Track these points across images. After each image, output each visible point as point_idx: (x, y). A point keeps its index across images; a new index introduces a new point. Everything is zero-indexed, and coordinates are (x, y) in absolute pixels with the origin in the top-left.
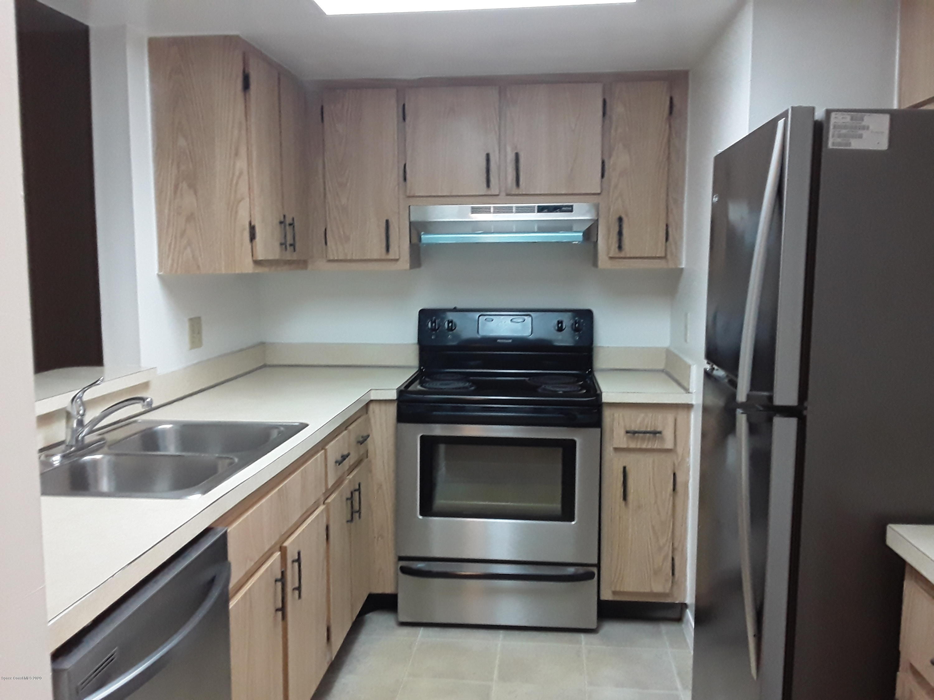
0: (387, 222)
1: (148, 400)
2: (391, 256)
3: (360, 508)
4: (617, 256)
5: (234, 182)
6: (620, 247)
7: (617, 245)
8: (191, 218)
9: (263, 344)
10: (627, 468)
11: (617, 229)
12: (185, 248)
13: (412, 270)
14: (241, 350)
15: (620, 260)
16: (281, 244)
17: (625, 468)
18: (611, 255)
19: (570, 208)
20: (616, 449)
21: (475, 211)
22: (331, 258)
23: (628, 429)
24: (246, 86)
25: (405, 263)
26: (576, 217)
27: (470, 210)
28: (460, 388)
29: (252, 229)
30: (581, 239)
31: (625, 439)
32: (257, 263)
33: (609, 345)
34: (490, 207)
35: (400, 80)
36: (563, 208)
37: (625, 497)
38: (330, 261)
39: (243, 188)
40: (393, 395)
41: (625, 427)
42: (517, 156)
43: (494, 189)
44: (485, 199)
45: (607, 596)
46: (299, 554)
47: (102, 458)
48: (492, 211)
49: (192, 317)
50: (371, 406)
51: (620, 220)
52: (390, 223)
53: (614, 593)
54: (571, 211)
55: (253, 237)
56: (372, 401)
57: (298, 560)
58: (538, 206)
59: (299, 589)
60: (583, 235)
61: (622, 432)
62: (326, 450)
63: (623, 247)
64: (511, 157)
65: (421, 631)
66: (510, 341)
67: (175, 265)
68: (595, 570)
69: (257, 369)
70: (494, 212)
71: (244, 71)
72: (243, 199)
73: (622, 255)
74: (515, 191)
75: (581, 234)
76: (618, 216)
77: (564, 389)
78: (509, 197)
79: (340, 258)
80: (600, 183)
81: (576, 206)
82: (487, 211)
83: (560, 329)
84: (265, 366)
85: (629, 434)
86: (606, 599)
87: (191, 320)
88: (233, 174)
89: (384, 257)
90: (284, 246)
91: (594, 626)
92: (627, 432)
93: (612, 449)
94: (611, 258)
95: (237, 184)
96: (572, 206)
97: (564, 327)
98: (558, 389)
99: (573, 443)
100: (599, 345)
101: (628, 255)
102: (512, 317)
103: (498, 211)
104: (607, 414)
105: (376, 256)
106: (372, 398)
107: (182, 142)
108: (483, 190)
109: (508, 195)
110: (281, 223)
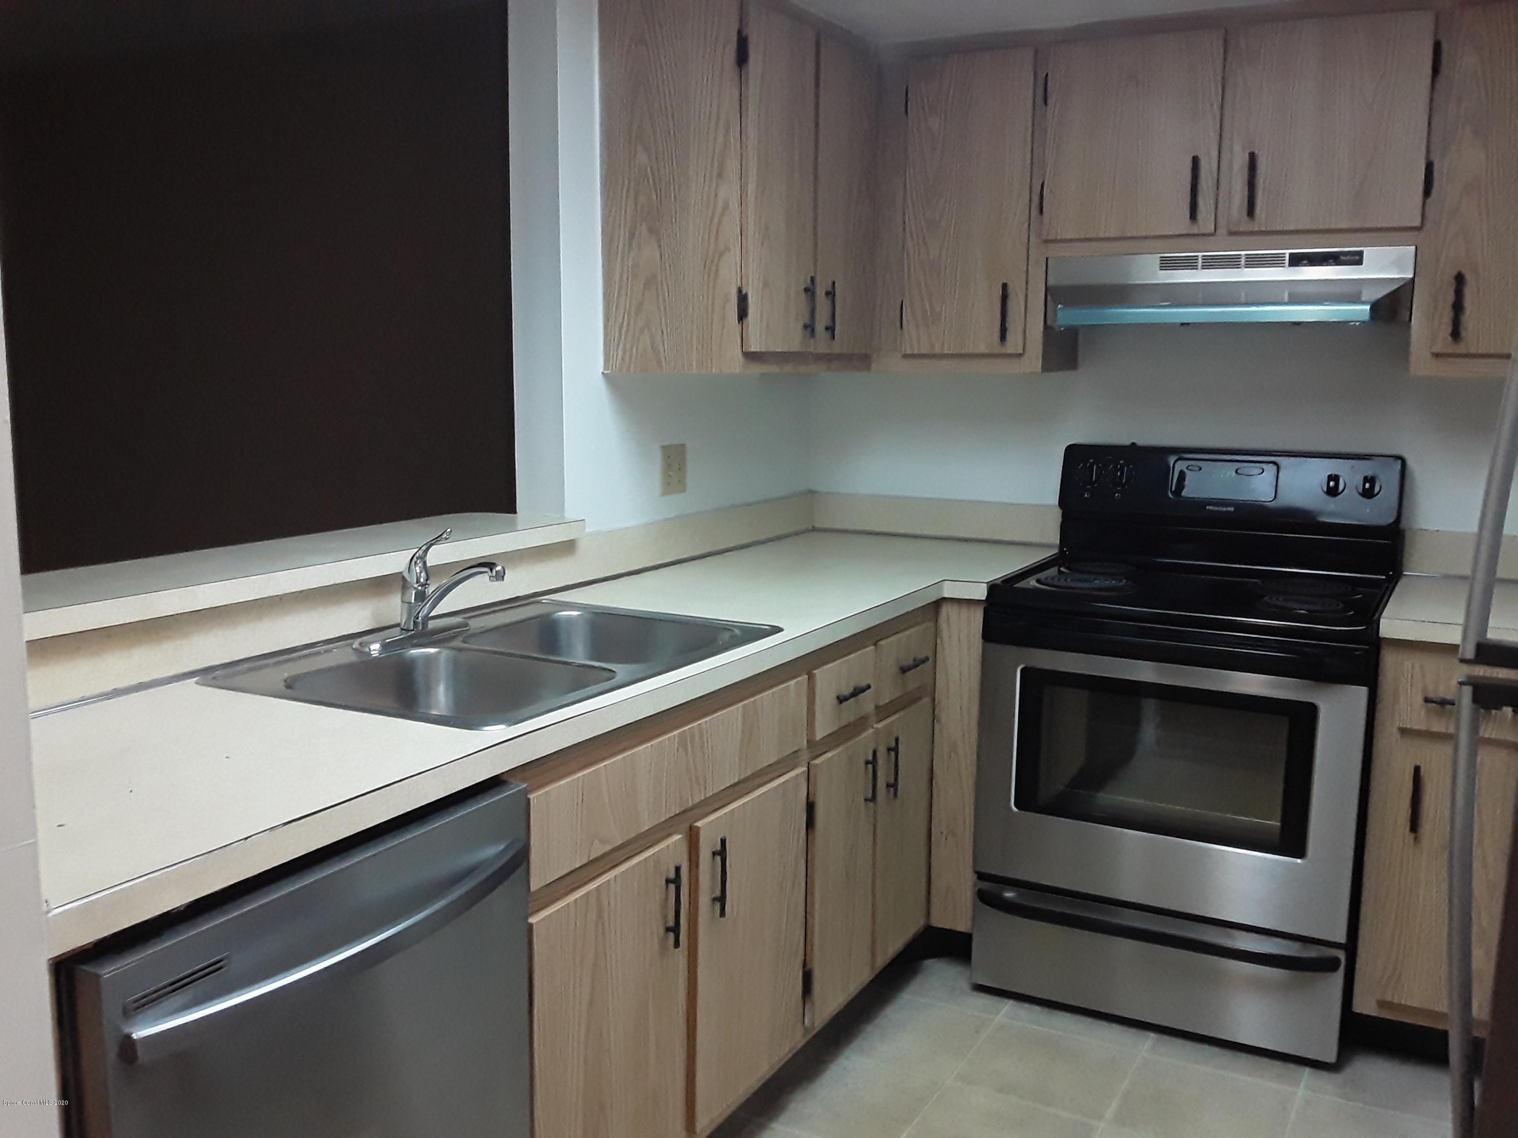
0: (1005, 286)
1: (499, 568)
2: (1010, 349)
3: (896, 779)
4: (1450, 351)
5: (716, 220)
6: (1456, 334)
7: (1449, 330)
8: (650, 282)
9: (812, 493)
10: (1422, 770)
11: (1451, 297)
12: (642, 331)
13: (1046, 374)
14: (766, 501)
15: (1458, 360)
16: (806, 327)
17: (1417, 769)
18: (1437, 349)
19: (1357, 258)
20: (1404, 731)
21: (1167, 264)
22: (909, 352)
23: (1431, 695)
24: (742, 58)
25: (1034, 360)
26: (1368, 273)
27: (1158, 262)
28: (1107, 589)
29: (743, 300)
30: (1366, 317)
31: (1423, 713)
32: (750, 357)
33: (1441, 529)
34: (1197, 256)
35: (1040, 32)
36: (1343, 258)
37: (1414, 825)
38: (906, 356)
39: (730, 232)
40: (981, 593)
41: (1425, 689)
42: (1253, 158)
43: (1205, 221)
44: (1188, 242)
45: (1365, 1005)
46: (723, 842)
47: (439, 653)
48: (1200, 264)
49: (668, 443)
50: (945, 609)
51: (1460, 280)
52: (1010, 289)
53: (1382, 1004)
54: (1359, 262)
55: (742, 314)
56: (944, 599)
57: (721, 853)
58: (1291, 254)
59: (721, 899)
60: (1371, 309)
61: (1419, 700)
62: (811, 677)
63: (1463, 333)
64: (1240, 161)
65: (1008, 1006)
66: (1232, 509)
67: (627, 359)
68: (1341, 955)
69: (797, 534)
70: (1204, 267)
71: (739, 33)
72: (727, 249)
73: (1461, 349)
74: (1245, 226)
75: (1368, 307)
76: (1454, 273)
77: (1312, 607)
78: (1234, 238)
79: (923, 351)
80: (1420, 203)
81: (1368, 252)
82: (1190, 264)
83: (1332, 492)
84: (814, 529)
85: (1430, 705)
86: (1366, 1012)
87: (664, 448)
88: (715, 208)
89: (997, 349)
90: (809, 330)
91: (1331, 1056)
92: (1427, 700)
93: (1395, 730)
94: (1437, 355)
95: (719, 224)
96: (1361, 254)
97: (1341, 488)
98: (1296, 606)
99: (1311, 711)
100: (1418, 527)
101: (1473, 351)
102: (1236, 465)
103: (1211, 263)
104: (1389, 660)
105: (982, 348)
106: (946, 596)
107: (642, 158)
108: (1182, 224)
109: (1231, 233)
110: (806, 290)
